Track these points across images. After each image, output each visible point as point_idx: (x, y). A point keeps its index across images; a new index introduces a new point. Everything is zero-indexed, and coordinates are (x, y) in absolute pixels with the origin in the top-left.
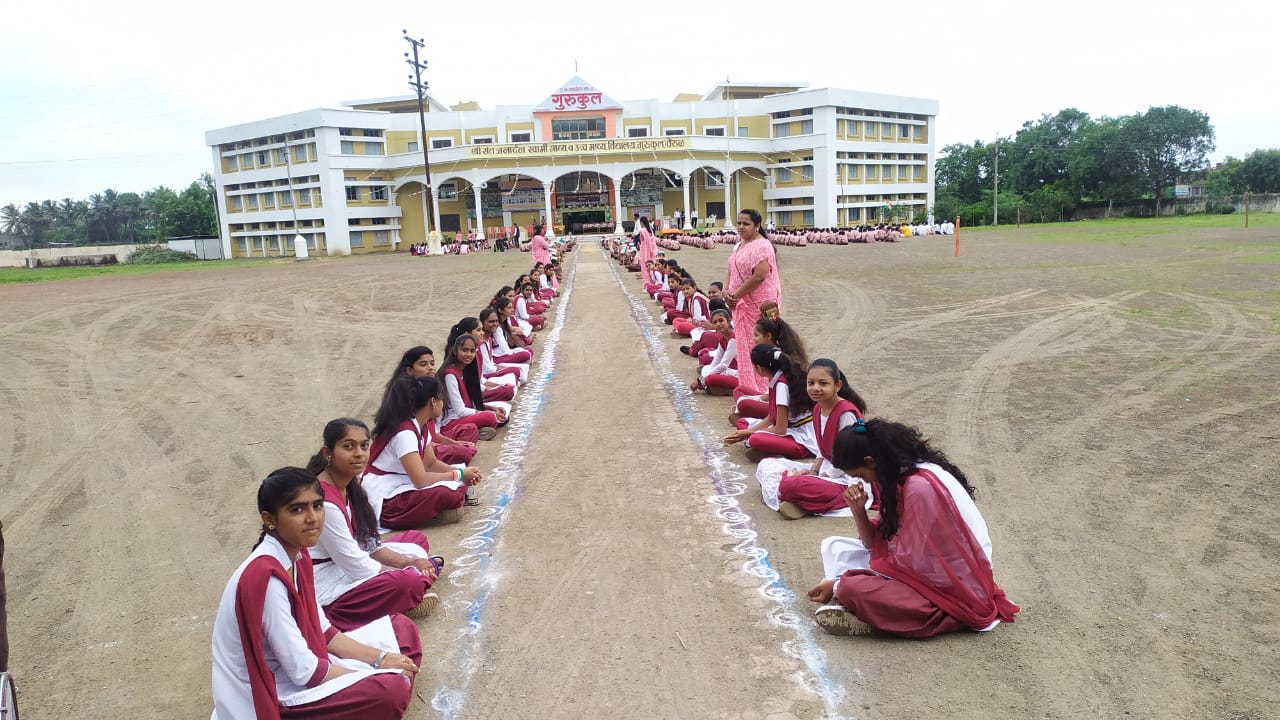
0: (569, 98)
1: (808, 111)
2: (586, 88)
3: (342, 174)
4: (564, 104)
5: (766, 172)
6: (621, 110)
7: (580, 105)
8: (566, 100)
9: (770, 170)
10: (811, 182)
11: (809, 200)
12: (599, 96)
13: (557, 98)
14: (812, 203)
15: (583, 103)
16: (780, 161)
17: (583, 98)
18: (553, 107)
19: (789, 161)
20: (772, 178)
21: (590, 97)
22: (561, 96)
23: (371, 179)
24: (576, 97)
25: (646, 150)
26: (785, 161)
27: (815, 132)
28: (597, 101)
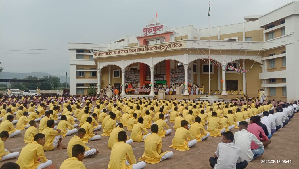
0: (149, 30)
1: (282, 21)
2: (157, 24)
3: (76, 67)
4: (148, 33)
5: (261, 62)
6: (172, 32)
7: (153, 32)
8: (149, 31)
9: (264, 61)
10: (284, 68)
11: (284, 80)
12: (161, 27)
13: (145, 30)
14: (285, 82)
15: (155, 31)
16: (270, 55)
17: (155, 29)
18: (143, 34)
19: (275, 55)
20: (265, 66)
21: (158, 28)
22: (146, 29)
23: (91, 69)
24: (152, 29)
25: (162, 50)
26: (272, 55)
27: (286, 34)
28: (160, 29)
